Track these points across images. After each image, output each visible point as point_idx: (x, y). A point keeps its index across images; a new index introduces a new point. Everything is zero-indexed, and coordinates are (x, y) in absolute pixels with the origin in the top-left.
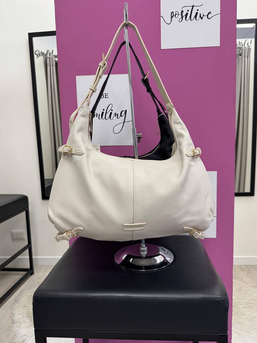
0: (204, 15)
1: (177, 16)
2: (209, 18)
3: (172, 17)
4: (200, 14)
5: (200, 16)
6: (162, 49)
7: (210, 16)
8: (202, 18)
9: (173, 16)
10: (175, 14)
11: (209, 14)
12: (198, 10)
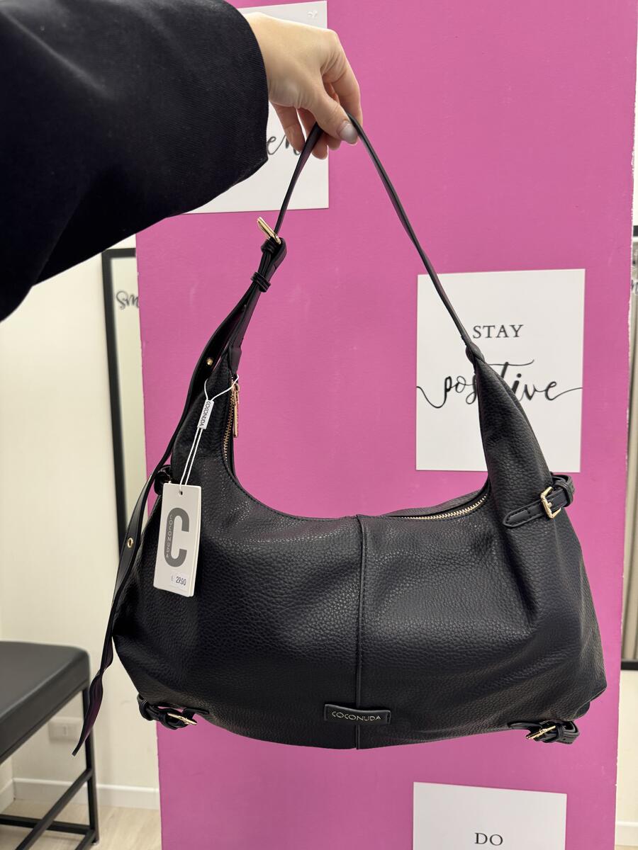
0: (535, 390)
1: (460, 387)
2: (551, 397)
3: (447, 390)
4: (526, 386)
5: (526, 391)
6: (417, 469)
7: (552, 393)
8: (530, 398)
9: (451, 387)
10: (454, 383)
11: (549, 386)
12: (519, 376)
